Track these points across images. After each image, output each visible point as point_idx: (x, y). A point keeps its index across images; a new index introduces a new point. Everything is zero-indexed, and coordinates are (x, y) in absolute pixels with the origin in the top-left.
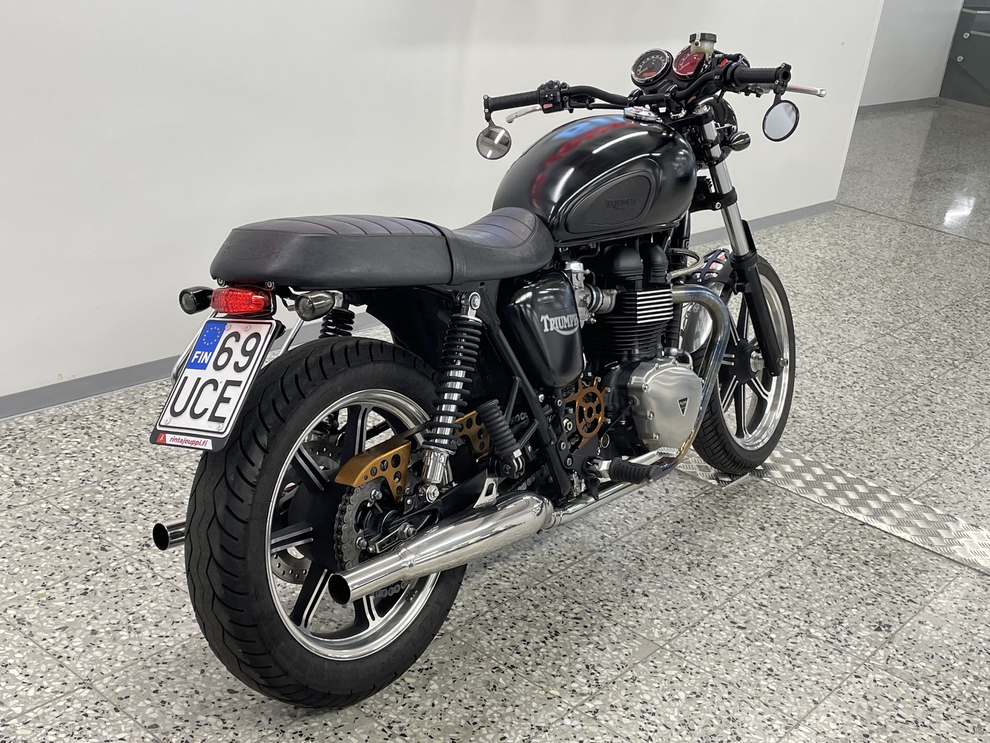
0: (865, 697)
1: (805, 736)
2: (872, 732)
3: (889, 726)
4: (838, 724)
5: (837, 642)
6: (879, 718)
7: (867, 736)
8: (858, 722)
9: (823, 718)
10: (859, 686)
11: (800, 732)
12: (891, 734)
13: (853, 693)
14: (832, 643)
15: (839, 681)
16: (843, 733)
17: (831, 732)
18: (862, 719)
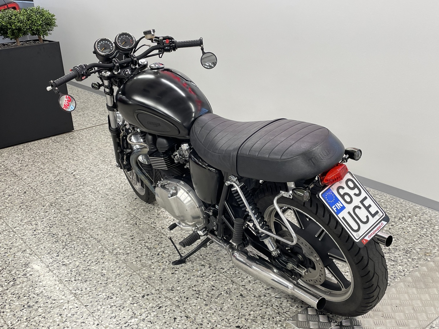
0: (84, 323)
1: (68, 297)
2: (62, 317)
3: (63, 324)
4: (71, 308)
5: (125, 325)
6: (69, 323)
7: (60, 315)
8: (69, 315)
9: (77, 306)
10: (92, 323)
11: (71, 296)
12: (58, 323)
13: (88, 319)
14: (125, 323)
15: (97, 317)
16: (65, 308)
17: (68, 305)
18: (70, 317)
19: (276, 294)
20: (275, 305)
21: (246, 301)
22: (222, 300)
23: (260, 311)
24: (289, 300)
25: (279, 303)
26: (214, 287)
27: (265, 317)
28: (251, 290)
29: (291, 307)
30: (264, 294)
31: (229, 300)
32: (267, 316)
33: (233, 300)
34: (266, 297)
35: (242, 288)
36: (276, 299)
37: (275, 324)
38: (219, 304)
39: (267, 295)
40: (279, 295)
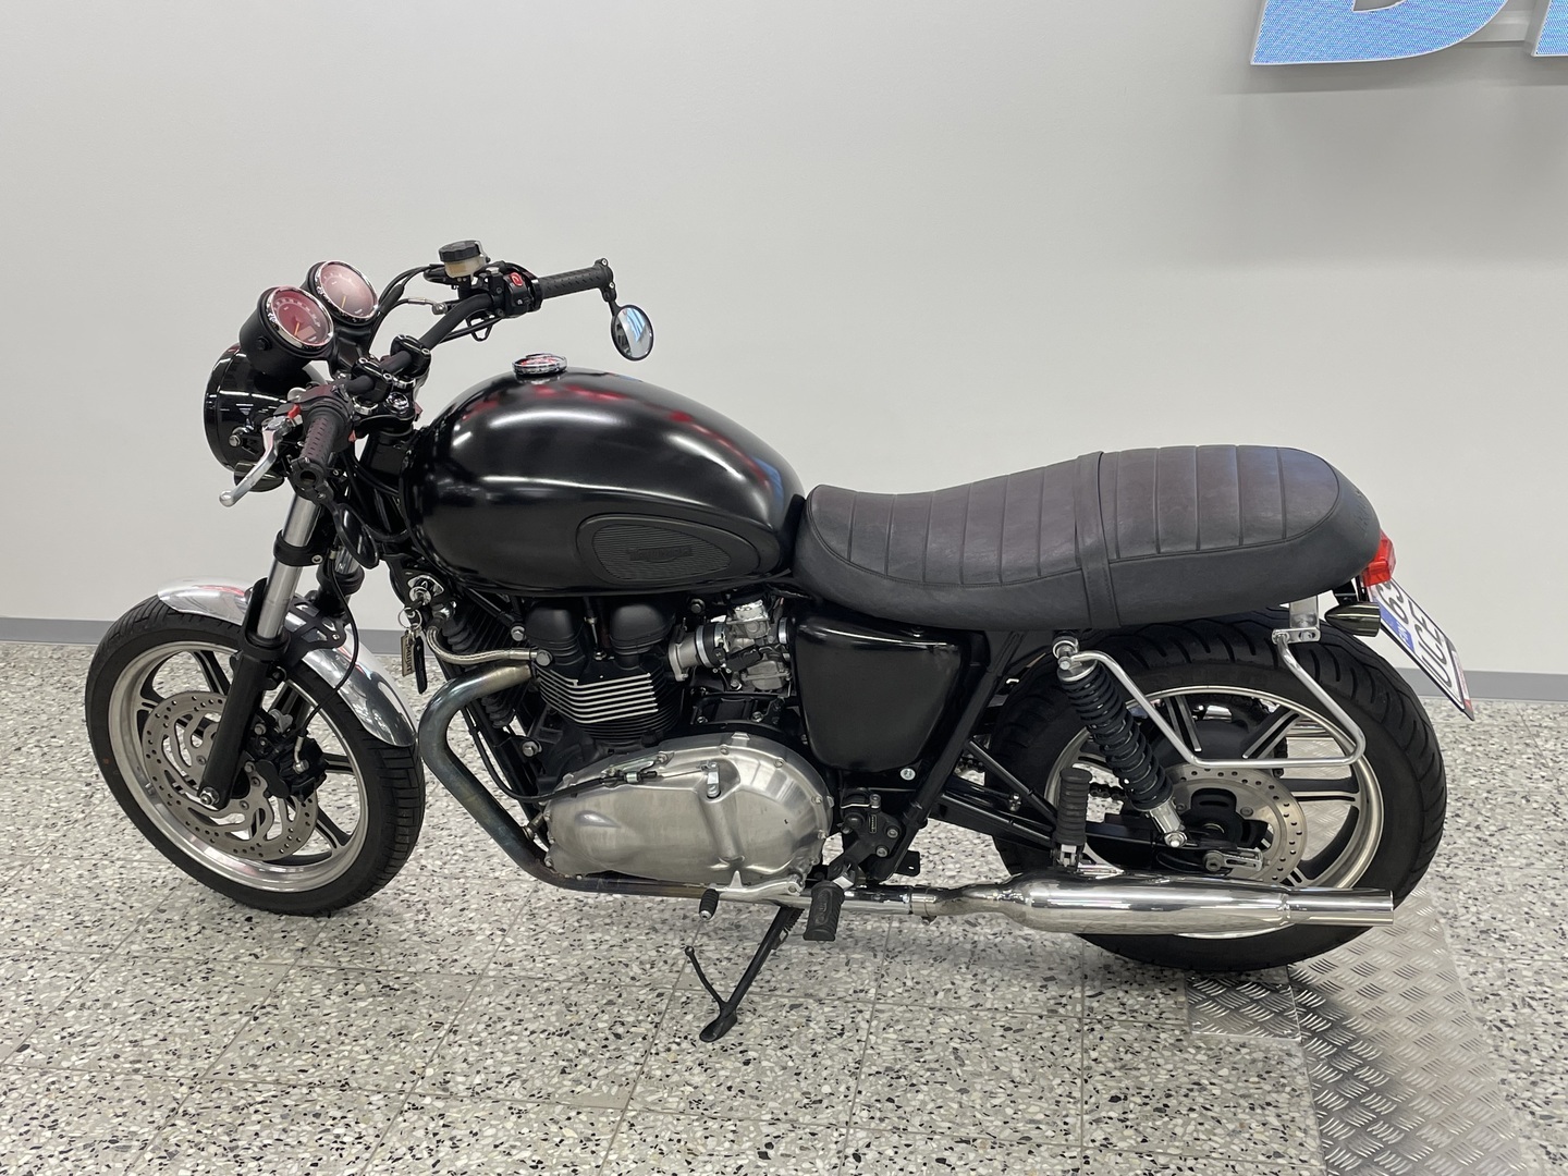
19: (1078, 988)
20: (1113, 1013)
21: (1038, 1037)
22: (981, 1062)
23: (1104, 1041)
24: (1125, 987)
25: (1116, 1004)
26: (912, 1042)
27: (1138, 1049)
28: (1010, 1006)
29: (1155, 1001)
30: (1052, 1002)
31: (997, 1053)
32: (1135, 1045)
33: (1006, 1049)
34: (1069, 1007)
35: (982, 1014)
36: (1097, 999)
37: (1181, 1051)
38: (989, 1074)
39: (1064, 1001)
40: (1088, 988)
